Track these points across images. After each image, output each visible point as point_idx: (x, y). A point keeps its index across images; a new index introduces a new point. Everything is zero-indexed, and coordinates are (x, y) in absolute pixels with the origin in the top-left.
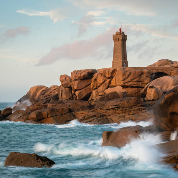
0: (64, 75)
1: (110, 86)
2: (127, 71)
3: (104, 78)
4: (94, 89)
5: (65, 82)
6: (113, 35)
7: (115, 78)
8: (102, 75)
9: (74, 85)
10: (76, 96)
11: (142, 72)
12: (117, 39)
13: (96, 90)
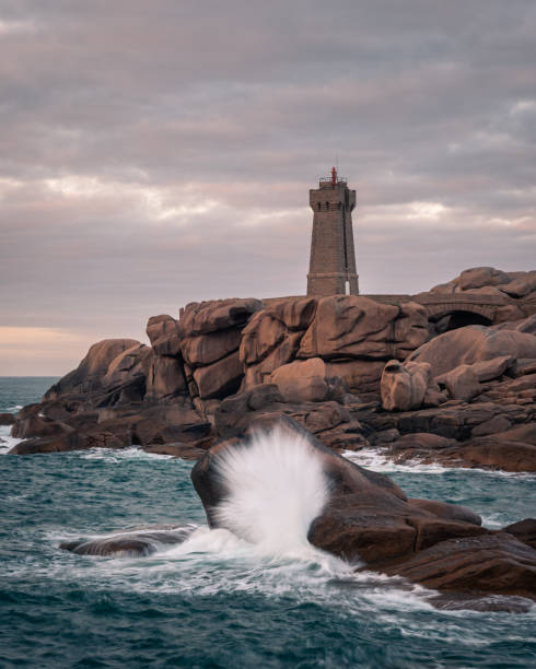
0: (161, 317)
1: (297, 355)
2: (351, 308)
3: (281, 329)
4: (250, 365)
5: (163, 340)
6: (311, 191)
7: (314, 331)
8: (273, 319)
9: (189, 351)
10: (195, 383)
11: (401, 309)
12: (323, 203)
13: (256, 368)
